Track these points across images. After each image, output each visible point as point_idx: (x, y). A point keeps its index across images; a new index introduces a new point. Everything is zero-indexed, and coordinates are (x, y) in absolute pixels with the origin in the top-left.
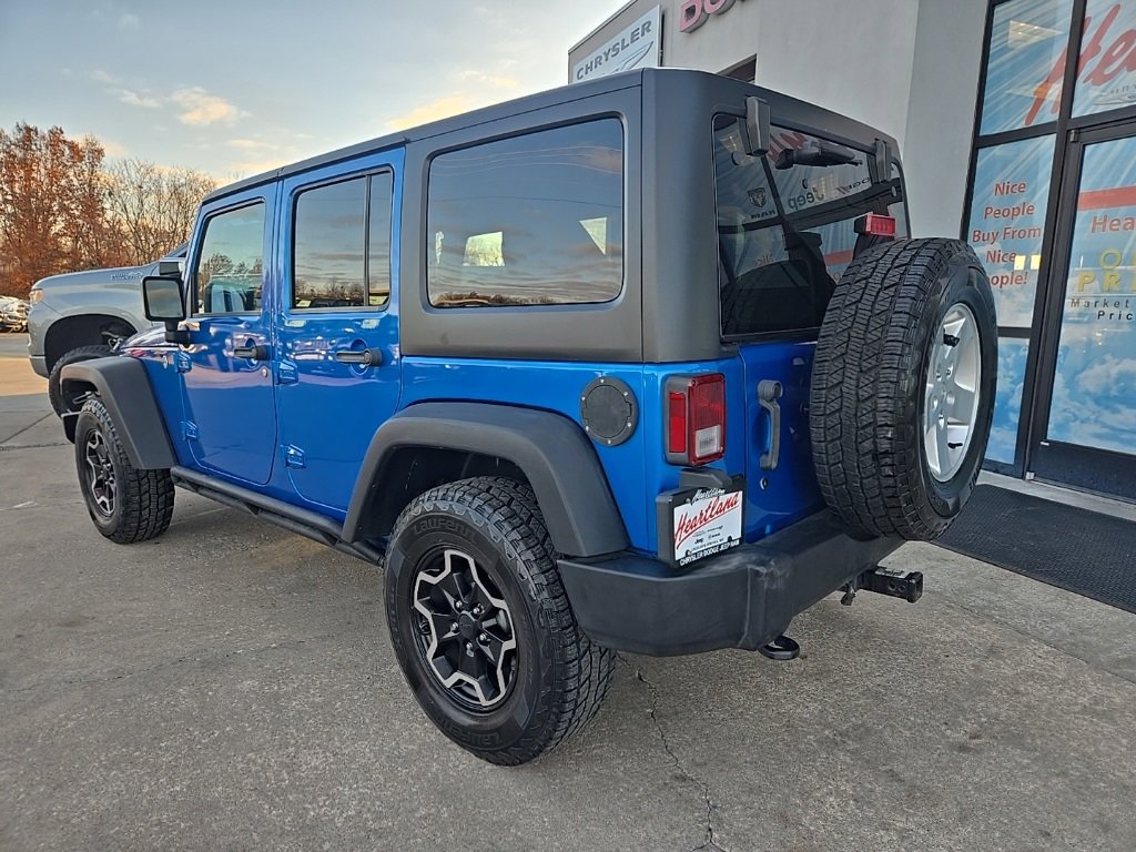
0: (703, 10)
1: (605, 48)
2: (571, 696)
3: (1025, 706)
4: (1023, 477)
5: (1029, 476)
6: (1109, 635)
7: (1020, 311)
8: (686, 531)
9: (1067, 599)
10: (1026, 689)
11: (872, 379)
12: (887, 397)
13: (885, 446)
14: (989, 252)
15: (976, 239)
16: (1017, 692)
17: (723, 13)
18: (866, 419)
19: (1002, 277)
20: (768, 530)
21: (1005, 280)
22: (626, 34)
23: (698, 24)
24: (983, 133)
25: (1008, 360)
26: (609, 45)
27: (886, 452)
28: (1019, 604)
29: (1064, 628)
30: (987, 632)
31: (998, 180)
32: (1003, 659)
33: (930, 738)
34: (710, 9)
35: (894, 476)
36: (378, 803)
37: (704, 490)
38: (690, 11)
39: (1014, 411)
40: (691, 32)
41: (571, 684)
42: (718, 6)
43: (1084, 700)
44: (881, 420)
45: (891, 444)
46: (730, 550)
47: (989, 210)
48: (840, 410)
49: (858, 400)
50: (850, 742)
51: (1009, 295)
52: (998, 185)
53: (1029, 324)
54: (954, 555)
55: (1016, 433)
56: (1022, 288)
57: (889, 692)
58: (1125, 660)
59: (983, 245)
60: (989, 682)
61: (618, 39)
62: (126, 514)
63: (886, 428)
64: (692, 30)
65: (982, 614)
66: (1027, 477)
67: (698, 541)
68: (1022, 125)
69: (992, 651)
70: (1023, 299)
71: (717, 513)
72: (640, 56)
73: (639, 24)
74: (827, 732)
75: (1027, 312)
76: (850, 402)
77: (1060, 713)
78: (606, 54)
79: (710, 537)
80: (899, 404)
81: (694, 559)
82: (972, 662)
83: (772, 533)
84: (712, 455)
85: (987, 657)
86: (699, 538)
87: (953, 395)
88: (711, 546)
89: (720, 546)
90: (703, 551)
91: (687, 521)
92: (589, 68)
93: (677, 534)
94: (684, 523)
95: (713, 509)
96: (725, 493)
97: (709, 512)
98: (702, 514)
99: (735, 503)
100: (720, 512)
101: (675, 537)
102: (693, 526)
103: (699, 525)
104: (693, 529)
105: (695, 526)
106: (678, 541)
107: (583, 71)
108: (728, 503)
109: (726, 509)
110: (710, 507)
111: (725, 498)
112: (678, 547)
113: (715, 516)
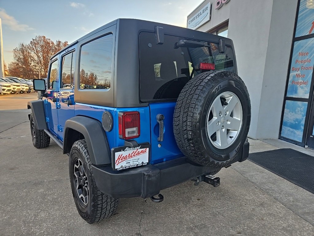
0: (222, 2)
1: (196, 15)
2: (100, 206)
3: (263, 225)
4: (304, 147)
5: (306, 146)
6: (306, 203)
7: (306, 93)
8: (121, 160)
9: (298, 189)
10: (266, 219)
11: (186, 115)
12: (190, 121)
13: (190, 137)
14: (297, 74)
15: (293, 70)
16: (263, 219)
17: (227, 3)
18: (185, 128)
19: (300, 82)
20: (165, 160)
21: (301, 83)
22: (201, 11)
23: (220, 7)
24: (296, 37)
25: (301, 109)
26: (197, 14)
27: (190, 139)
28: (280, 189)
29: (291, 199)
30: (264, 198)
31: (300, 51)
32: (264, 207)
33: (224, 231)
34: (223, 2)
35: (194, 147)
36: (51, 230)
37: (130, 147)
38: (218, 3)
39: (302, 125)
40: (218, 9)
41: (100, 202)
42: (226, 1)
43: (285, 225)
44: (188, 129)
45: (191, 136)
46: (142, 166)
47: (297, 61)
48: (179, 125)
49: (183, 122)
50: (197, 229)
51: (302, 88)
52: (300, 53)
53: (308, 97)
54: (266, 171)
55: (303, 132)
56: (306, 85)
57: (219, 214)
58: (307, 213)
59: (295, 72)
60: (255, 215)
61: (199, 12)
62: (37, 141)
63: (190, 131)
64: (219, 9)
65: (265, 191)
66: (305, 147)
67: (127, 163)
68: (308, 34)
69: (262, 205)
70: (307, 90)
71: (137, 154)
72: (204, 17)
73: (205, 8)
74: (191, 225)
75: (307, 94)
76: (181, 122)
77: (273, 228)
78: (196, 17)
79: (133, 162)
80: (194, 124)
81: (124, 168)
82: (253, 207)
83: (166, 161)
84: (132, 137)
85: (259, 206)
86: (128, 162)
87: (229, 121)
88: (133, 165)
89: (137, 165)
90: (129, 166)
91: (122, 157)
92: (192, 21)
93: (117, 161)
94: (121, 157)
95: (135, 153)
96: (140, 148)
97: (133, 154)
98: (129, 155)
99: (145, 152)
100: (138, 154)
101: (116, 162)
102: (125, 158)
103: (128, 158)
104: (125, 159)
105: (126, 158)
106: (117, 163)
107: (190, 22)
108: (142, 152)
109: (141, 153)
110: (133, 153)
111: (140, 150)
112: (117, 165)
113: (136, 155)
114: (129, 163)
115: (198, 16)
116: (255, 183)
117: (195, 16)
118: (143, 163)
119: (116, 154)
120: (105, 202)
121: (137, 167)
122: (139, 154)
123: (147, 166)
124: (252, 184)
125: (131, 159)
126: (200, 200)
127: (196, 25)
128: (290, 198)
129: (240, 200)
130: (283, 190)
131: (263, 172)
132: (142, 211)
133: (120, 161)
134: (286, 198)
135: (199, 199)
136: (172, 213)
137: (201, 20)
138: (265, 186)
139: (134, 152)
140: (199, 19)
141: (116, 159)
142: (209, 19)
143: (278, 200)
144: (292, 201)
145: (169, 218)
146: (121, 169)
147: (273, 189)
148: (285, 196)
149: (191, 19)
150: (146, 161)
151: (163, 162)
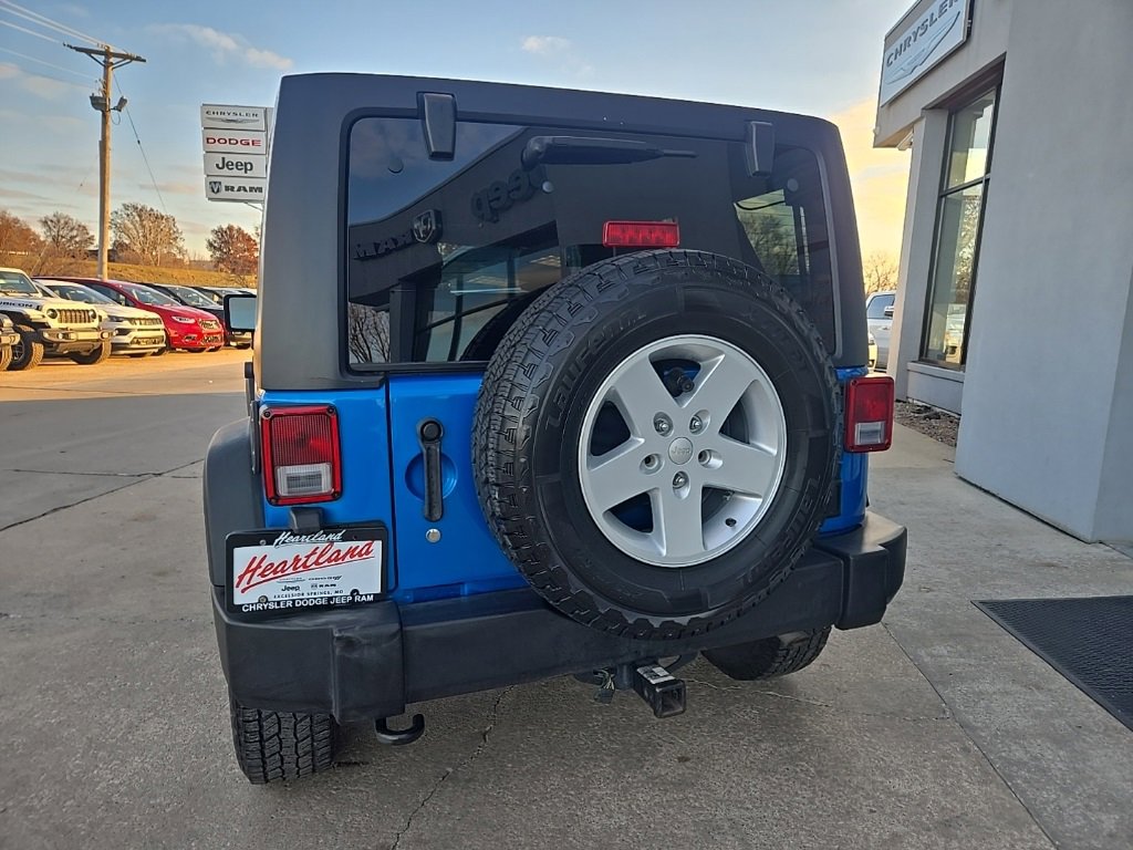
1: (913, 29)
8: (262, 575)
11: (487, 425)
12: (493, 449)
13: (497, 509)
22: (935, 8)
26: (918, 23)
27: (500, 518)
37: (298, 533)
45: (500, 507)
46: (352, 606)
49: (481, 450)
63: (494, 487)
67: (288, 589)
71: (329, 560)
72: (946, 30)
78: (915, 34)
79: (309, 587)
80: (505, 459)
81: (272, 606)
82: (899, 829)
83: (469, 595)
84: (314, 496)
85: (929, 830)
86: (291, 585)
87: (719, 457)
88: (313, 596)
89: (330, 599)
90: (294, 601)
91: (264, 565)
92: (898, 52)
93: (241, 577)
94: (259, 566)
95: (321, 555)
96: (344, 539)
97: (313, 558)
98: (297, 559)
99: (367, 553)
100: (336, 560)
101: (236, 580)
102: (278, 570)
103: (290, 570)
104: (280, 574)
105: (282, 571)
106: (244, 585)
107: (893, 57)
108: (351, 552)
109: (348, 558)
110: (314, 553)
111: (345, 546)
112: (243, 591)
113: (326, 564)
114: (296, 588)
115: (920, 32)
116: (974, 729)
117: (909, 33)
118: (355, 592)
119: (238, 552)
120: (271, 715)
121: (329, 606)
122: (337, 558)
123: (375, 605)
124: (959, 732)
125: (305, 575)
126: (688, 764)
127: (914, 65)
128: (1104, 817)
129: (859, 788)
130: (1091, 778)
131: (1038, 688)
132: (450, 770)
133: (256, 579)
134: (1085, 817)
135: (687, 760)
136: (548, 796)
137: (933, 44)
138: (1014, 748)
139: (319, 552)
140: (924, 43)
141: (237, 571)
142: (959, 37)
143: (1039, 816)
144: (1105, 834)
145: (529, 810)
146: (260, 607)
147: (1044, 764)
148: (1087, 806)
149: (897, 45)
150: (371, 585)
151: (458, 596)
